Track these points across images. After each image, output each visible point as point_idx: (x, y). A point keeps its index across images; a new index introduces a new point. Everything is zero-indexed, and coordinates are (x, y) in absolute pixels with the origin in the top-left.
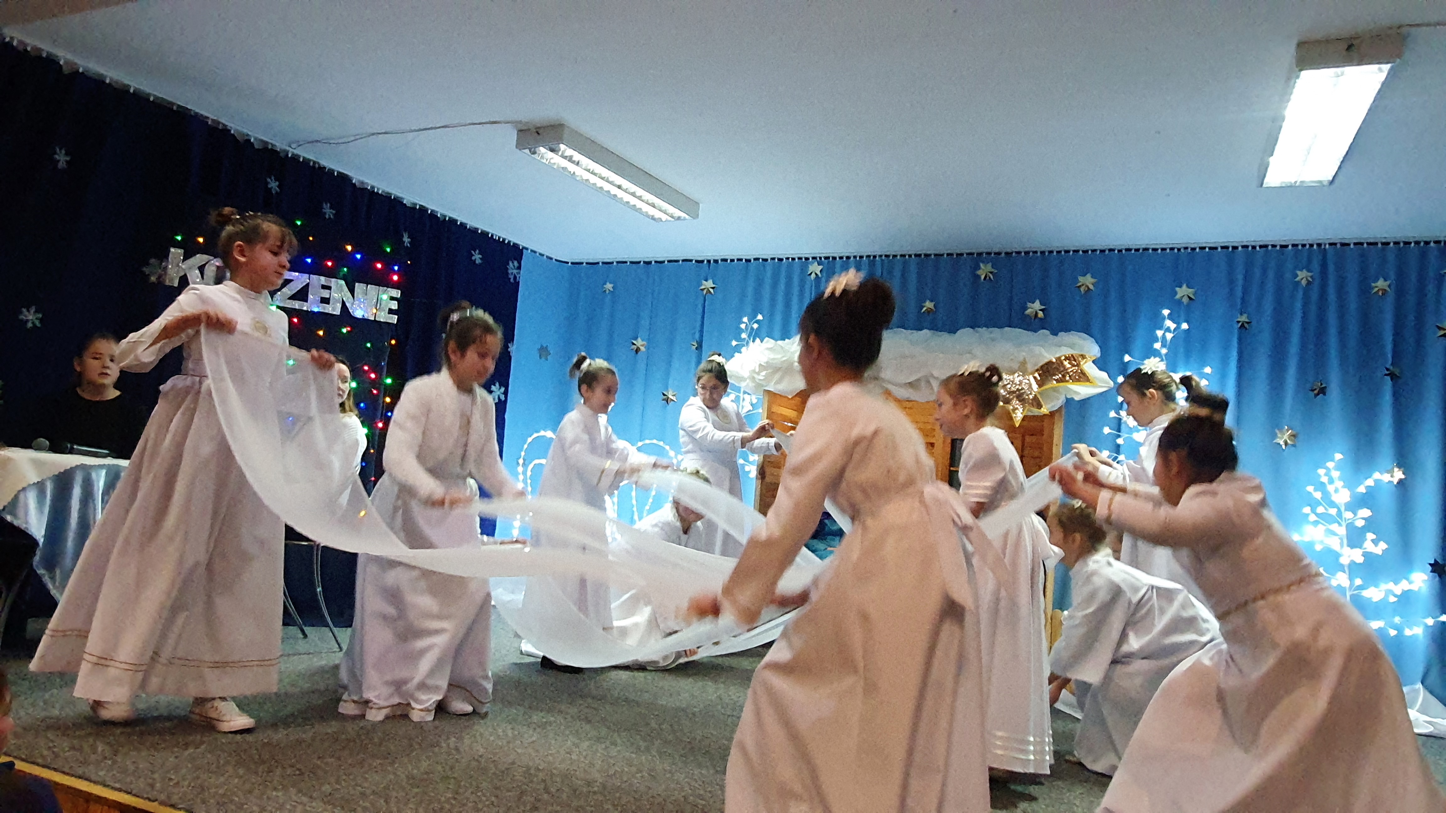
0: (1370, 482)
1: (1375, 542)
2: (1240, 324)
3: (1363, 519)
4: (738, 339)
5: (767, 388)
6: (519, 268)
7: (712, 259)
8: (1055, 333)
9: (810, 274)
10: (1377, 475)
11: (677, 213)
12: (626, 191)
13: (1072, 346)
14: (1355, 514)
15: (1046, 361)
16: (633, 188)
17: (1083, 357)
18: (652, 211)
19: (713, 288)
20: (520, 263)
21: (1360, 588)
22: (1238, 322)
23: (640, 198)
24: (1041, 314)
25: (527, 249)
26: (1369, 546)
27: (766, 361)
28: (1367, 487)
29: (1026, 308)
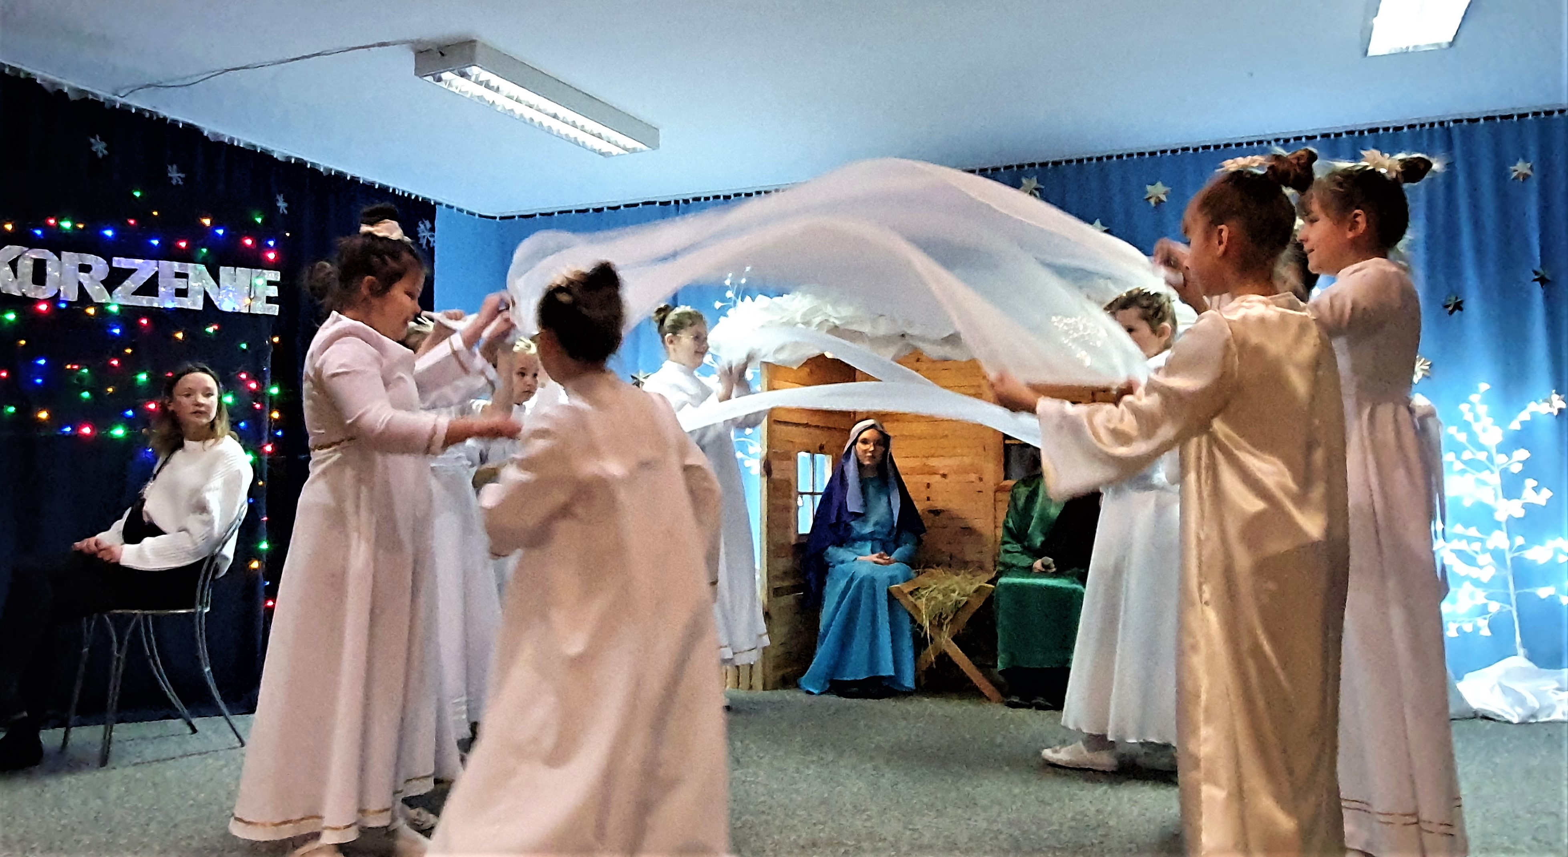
0: (1525, 416)
1: (1536, 489)
3: (1520, 461)
4: (723, 299)
6: (432, 229)
7: (680, 198)
10: (1532, 407)
11: (630, 143)
12: (562, 121)
14: (1509, 456)
16: (572, 116)
18: (598, 144)
20: (432, 222)
21: (1521, 548)
23: (581, 128)
25: (440, 204)
26: (1529, 495)
28: (1522, 423)
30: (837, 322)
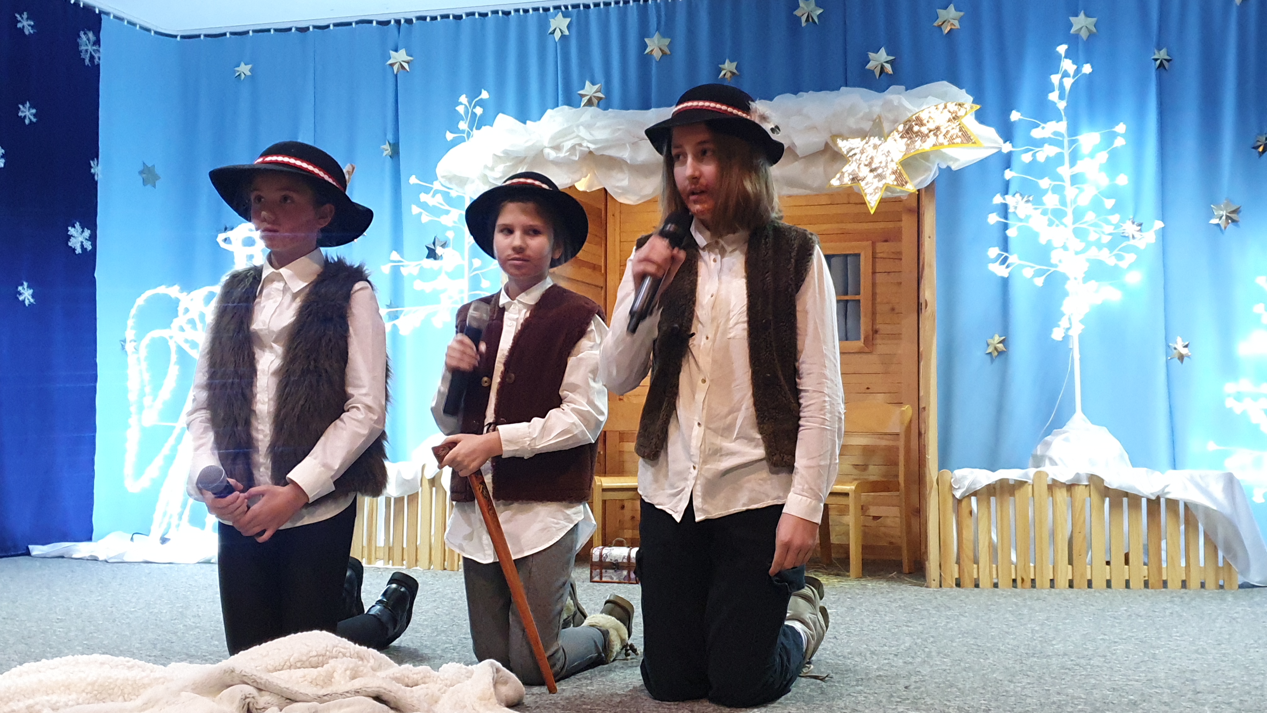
2: (1158, 62)
6: (97, 43)
7: (402, 18)
9: (553, 33)
15: (910, 116)
19: (408, 62)
20: (97, 35)
22: (1156, 60)
24: (888, 68)
29: (868, 63)
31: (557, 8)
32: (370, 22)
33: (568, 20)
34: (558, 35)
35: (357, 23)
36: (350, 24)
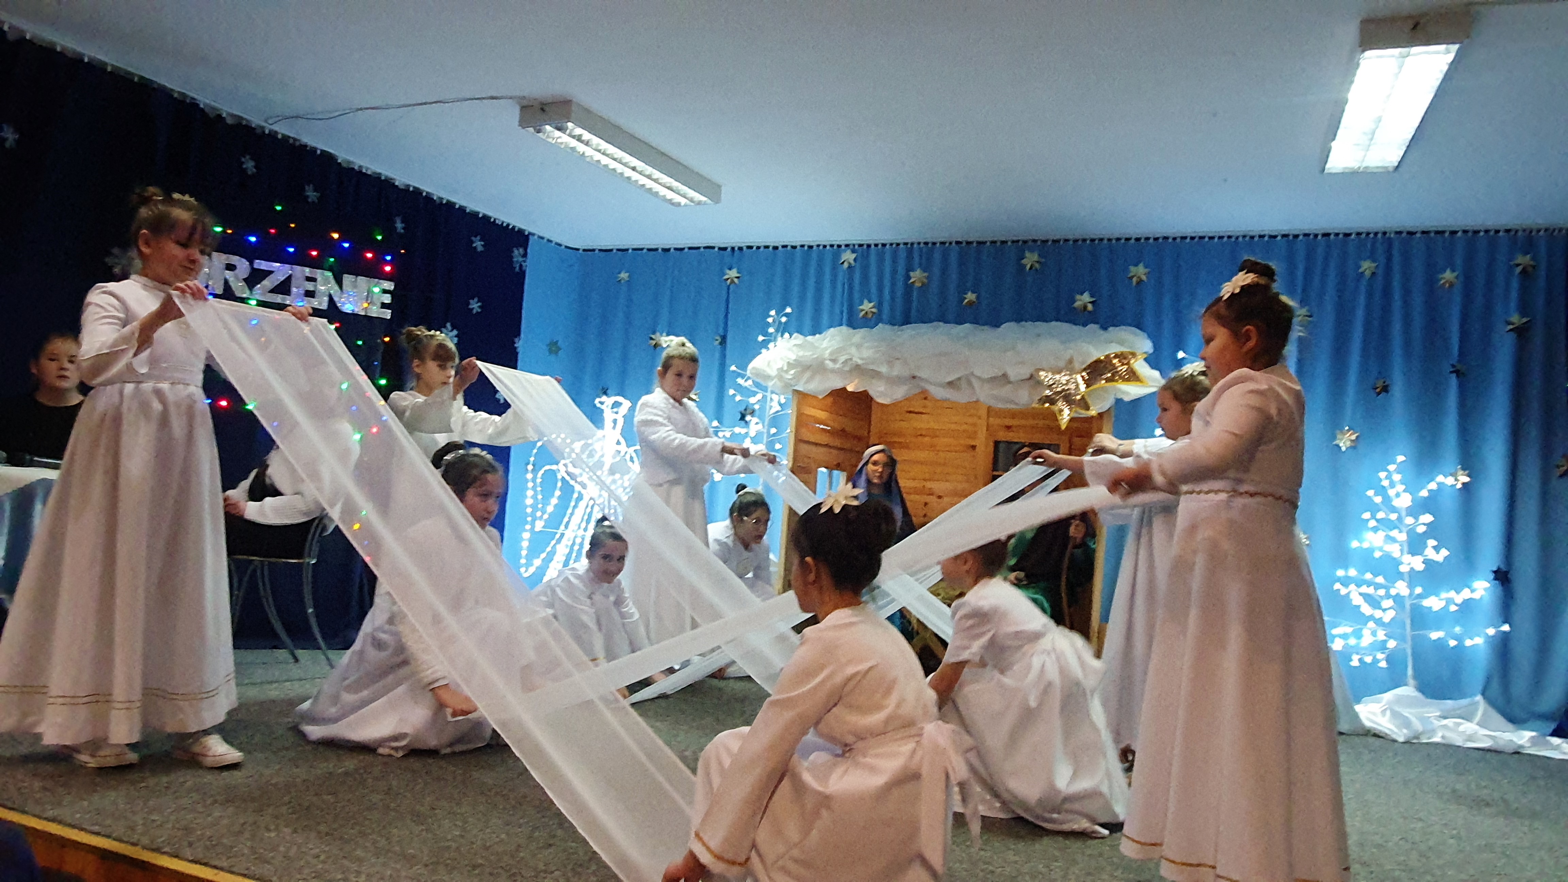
0: (1433, 486)
1: (1437, 549)
3: (1424, 524)
4: (766, 334)
5: (796, 388)
6: (525, 255)
7: (737, 245)
8: (1104, 328)
9: (843, 263)
10: (1440, 478)
11: (698, 197)
12: (641, 173)
13: (1121, 343)
14: (1417, 519)
15: (1095, 359)
16: (649, 170)
17: (1134, 355)
18: (670, 195)
19: (738, 278)
20: (526, 249)
21: (1420, 596)
23: (656, 181)
24: (1090, 307)
25: (533, 235)
26: (1430, 553)
27: (794, 357)
28: (1429, 491)
29: (1074, 301)
30: (860, 362)
31: (847, 246)
32: (713, 248)
33: (854, 256)
34: (846, 265)
35: (705, 248)
36: (699, 248)
